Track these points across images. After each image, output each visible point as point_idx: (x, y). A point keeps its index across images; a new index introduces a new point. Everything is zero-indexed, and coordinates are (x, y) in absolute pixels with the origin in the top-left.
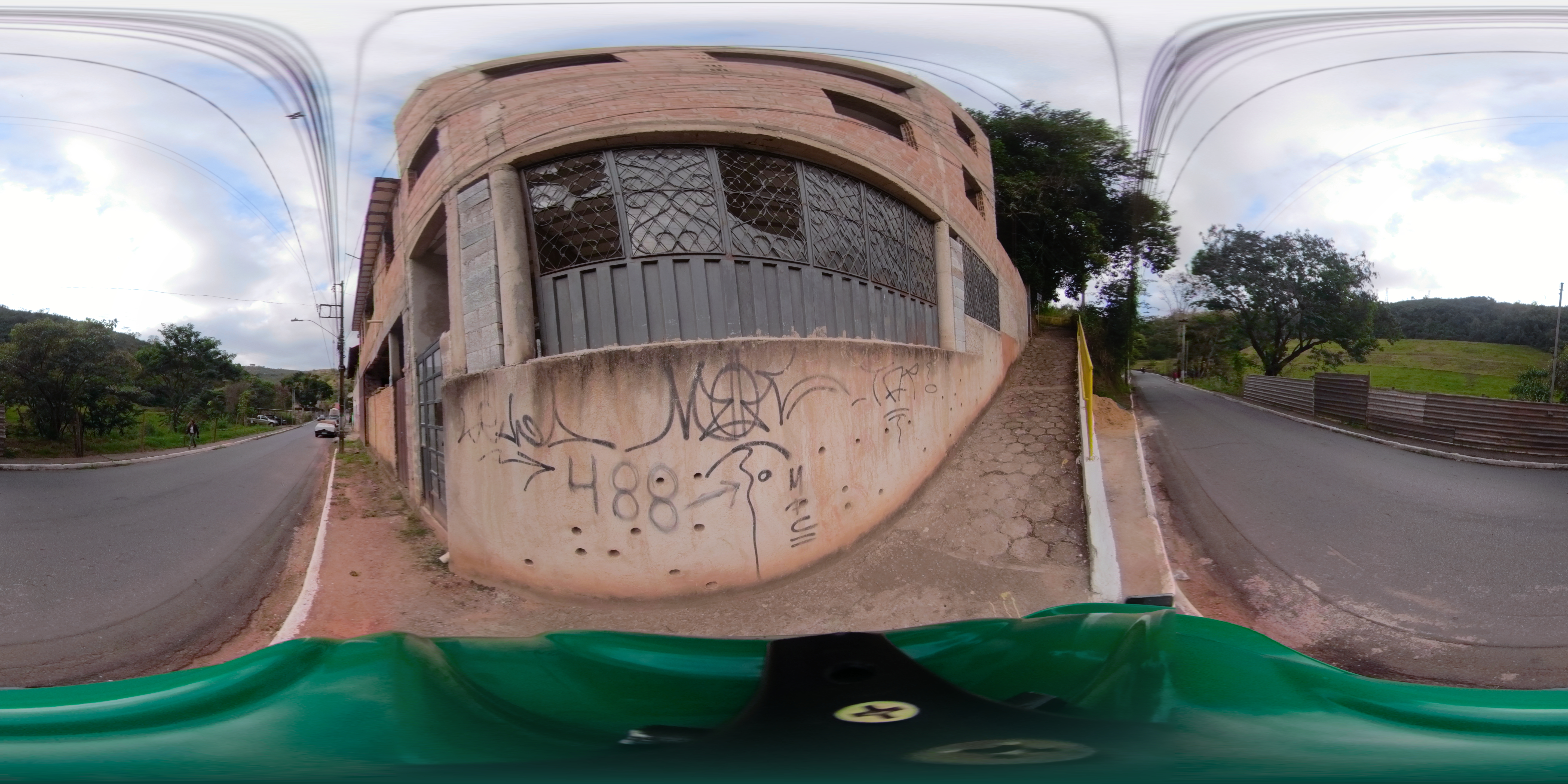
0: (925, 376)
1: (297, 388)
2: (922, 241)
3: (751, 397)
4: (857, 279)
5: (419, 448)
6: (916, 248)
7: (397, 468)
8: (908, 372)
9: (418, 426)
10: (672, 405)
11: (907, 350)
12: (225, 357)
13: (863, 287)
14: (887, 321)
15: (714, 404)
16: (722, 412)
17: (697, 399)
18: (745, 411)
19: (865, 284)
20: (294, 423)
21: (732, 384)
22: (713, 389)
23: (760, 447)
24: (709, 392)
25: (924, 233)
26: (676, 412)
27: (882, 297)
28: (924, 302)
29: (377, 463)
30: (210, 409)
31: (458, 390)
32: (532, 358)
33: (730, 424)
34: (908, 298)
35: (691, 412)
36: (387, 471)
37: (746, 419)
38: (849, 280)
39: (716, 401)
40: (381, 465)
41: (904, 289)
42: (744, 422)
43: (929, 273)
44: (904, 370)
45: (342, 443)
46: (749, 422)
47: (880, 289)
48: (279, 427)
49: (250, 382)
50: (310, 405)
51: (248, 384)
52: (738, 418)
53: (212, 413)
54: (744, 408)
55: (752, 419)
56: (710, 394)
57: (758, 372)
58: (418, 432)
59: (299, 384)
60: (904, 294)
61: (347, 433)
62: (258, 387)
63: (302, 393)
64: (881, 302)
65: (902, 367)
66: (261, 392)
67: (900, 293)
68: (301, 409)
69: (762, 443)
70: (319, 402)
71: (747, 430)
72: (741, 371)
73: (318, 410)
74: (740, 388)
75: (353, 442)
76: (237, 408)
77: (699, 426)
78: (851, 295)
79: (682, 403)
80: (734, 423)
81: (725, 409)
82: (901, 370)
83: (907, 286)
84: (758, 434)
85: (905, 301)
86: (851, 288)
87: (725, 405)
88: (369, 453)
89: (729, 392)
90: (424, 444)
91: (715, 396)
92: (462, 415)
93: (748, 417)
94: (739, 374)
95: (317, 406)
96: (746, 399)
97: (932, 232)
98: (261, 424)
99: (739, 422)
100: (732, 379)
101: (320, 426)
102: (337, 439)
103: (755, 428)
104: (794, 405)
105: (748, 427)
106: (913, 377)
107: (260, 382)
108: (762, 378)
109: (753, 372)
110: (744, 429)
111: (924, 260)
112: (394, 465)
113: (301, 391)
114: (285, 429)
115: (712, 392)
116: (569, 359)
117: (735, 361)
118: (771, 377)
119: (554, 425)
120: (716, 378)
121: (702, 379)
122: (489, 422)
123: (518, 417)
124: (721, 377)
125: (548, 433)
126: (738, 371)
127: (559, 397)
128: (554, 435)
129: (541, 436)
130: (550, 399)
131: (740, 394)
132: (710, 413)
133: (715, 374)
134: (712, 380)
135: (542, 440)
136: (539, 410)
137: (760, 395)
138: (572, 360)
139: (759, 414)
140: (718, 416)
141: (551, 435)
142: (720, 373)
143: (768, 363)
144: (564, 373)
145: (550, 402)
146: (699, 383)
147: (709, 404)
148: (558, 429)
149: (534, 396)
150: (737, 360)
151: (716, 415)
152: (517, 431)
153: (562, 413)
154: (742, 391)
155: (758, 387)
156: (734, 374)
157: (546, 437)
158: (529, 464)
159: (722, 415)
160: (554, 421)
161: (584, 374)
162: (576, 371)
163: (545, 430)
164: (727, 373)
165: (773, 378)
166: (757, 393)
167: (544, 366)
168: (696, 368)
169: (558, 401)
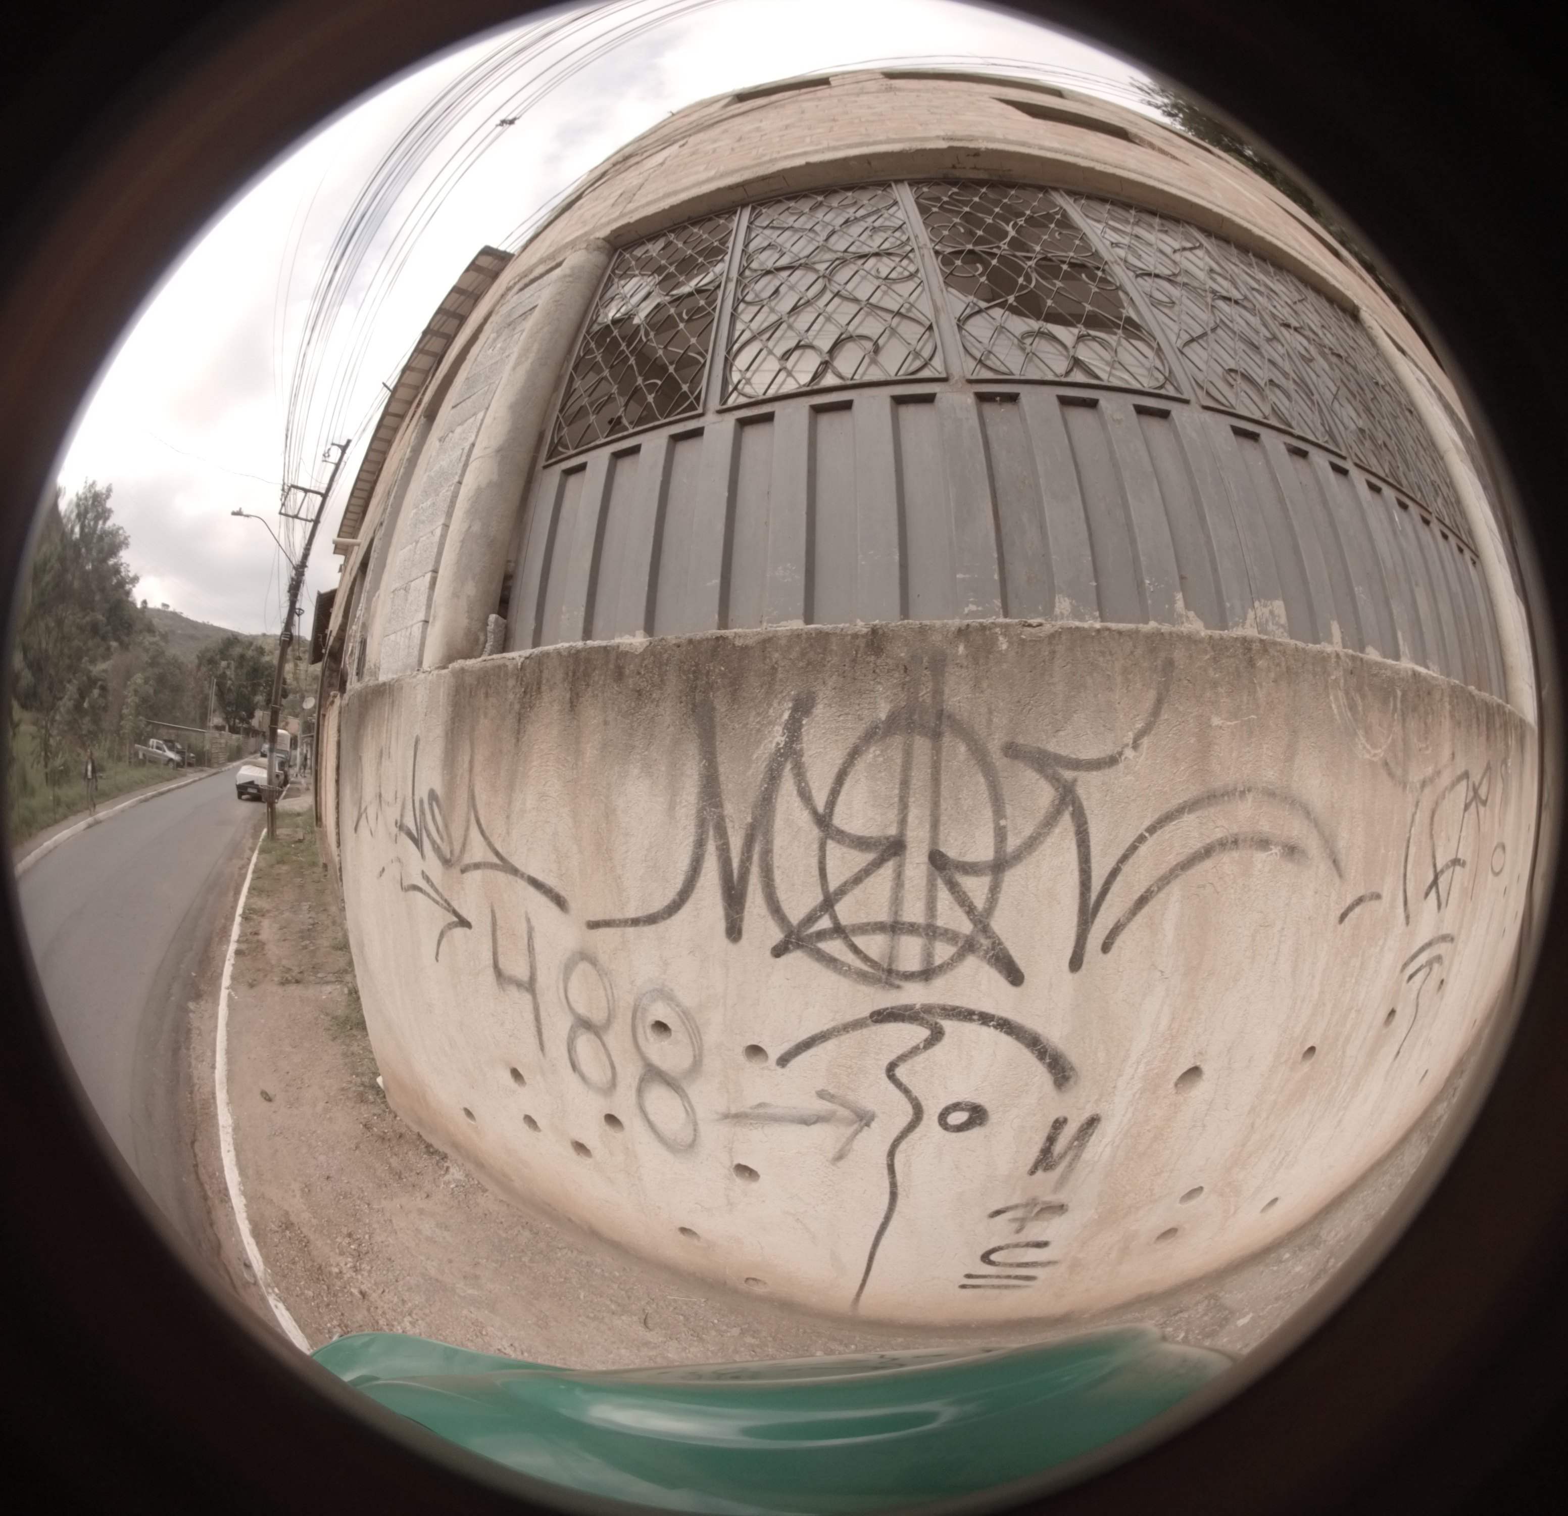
0: (1497, 811)
1: (223, 676)
2: (1376, 363)
3: (973, 843)
4: (1321, 453)
6: (1380, 380)
8: (1475, 793)
10: (702, 824)
11: (1473, 710)
14: (1423, 602)
15: (831, 845)
16: (857, 880)
17: (779, 823)
18: (944, 896)
19: (1345, 472)
20: (209, 764)
21: (905, 784)
22: (835, 793)
23: (972, 1029)
24: (820, 800)
25: (1363, 341)
26: (711, 848)
28: (1461, 545)
29: (325, 867)
32: (466, 657)
33: (879, 927)
34: (1436, 528)
35: (756, 858)
37: (940, 923)
38: (1303, 454)
39: (841, 836)
40: (331, 871)
41: (1419, 496)
42: (931, 932)
43: (1434, 456)
44: (1470, 784)
45: (272, 817)
46: (950, 936)
48: (183, 770)
49: (148, 650)
51: (145, 658)
52: (914, 913)
54: (939, 883)
55: (966, 927)
56: (821, 809)
57: (1012, 751)
59: (228, 667)
60: (1425, 515)
62: (158, 665)
63: (229, 690)
65: (1467, 775)
66: (161, 680)
67: (1417, 510)
68: (224, 728)
69: (985, 1019)
70: (258, 714)
71: (938, 961)
72: (947, 739)
73: (255, 732)
74: (936, 805)
75: (298, 814)
76: (121, 717)
77: (776, 909)
79: (729, 825)
80: (895, 928)
81: (867, 872)
82: (1465, 783)
83: (1420, 488)
84: (976, 984)
85: (1434, 538)
87: (870, 856)
88: (318, 843)
89: (893, 815)
91: (839, 820)
92: (360, 772)
93: (949, 915)
94: (937, 750)
95: (255, 722)
96: (952, 851)
97: (1373, 342)
98: (153, 761)
99: (913, 929)
100: (907, 767)
101: (246, 772)
103: (971, 962)
104: (1142, 901)
105: (943, 952)
106: (1482, 811)
107: (162, 653)
108: (1029, 776)
109: (994, 746)
110: (928, 955)
111: (1408, 415)
114: (191, 775)
115: (831, 803)
116: (505, 666)
117: (929, 701)
118: (1068, 775)
119: (468, 821)
120: (854, 754)
121: (800, 753)
122: (388, 796)
123: (422, 793)
124: (872, 753)
125: (461, 840)
126: (936, 736)
127: (479, 758)
128: (468, 848)
129: (451, 843)
130: (467, 759)
131: (935, 825)
132: (815, 872)
133: (852, 739)
134: (836, 757)
135: (452, 852)
136: (451, 784)
137: (1013, 843)
138: (510, 667)
139: (997, 913)
140: (842, 891)
141: (464, 845)
142: (870, 736)
143: (1059, 717)
144: (493, 700)
145: (466, 765)
146: (789, 766)
147: (815, 846)
148: (475, 833)
149: (446, 748)
150: (937, 693)
151: (833, 885)
152: (421, 826)
153: (482, 797)
154: (944, 818)
155: (1009, 810)
156: (922, 745)
157: (457, 848)
158: (437, 902)
159: (857, 892)
160: (468, 813)
161: (523, 706)
162: (511, 697)
163: (457, 832)
164: (897, 741)
165: (1075, 780)
166: (1001, 835)
167: (469, 680)
168: (786, 716)
169: (478, 767)
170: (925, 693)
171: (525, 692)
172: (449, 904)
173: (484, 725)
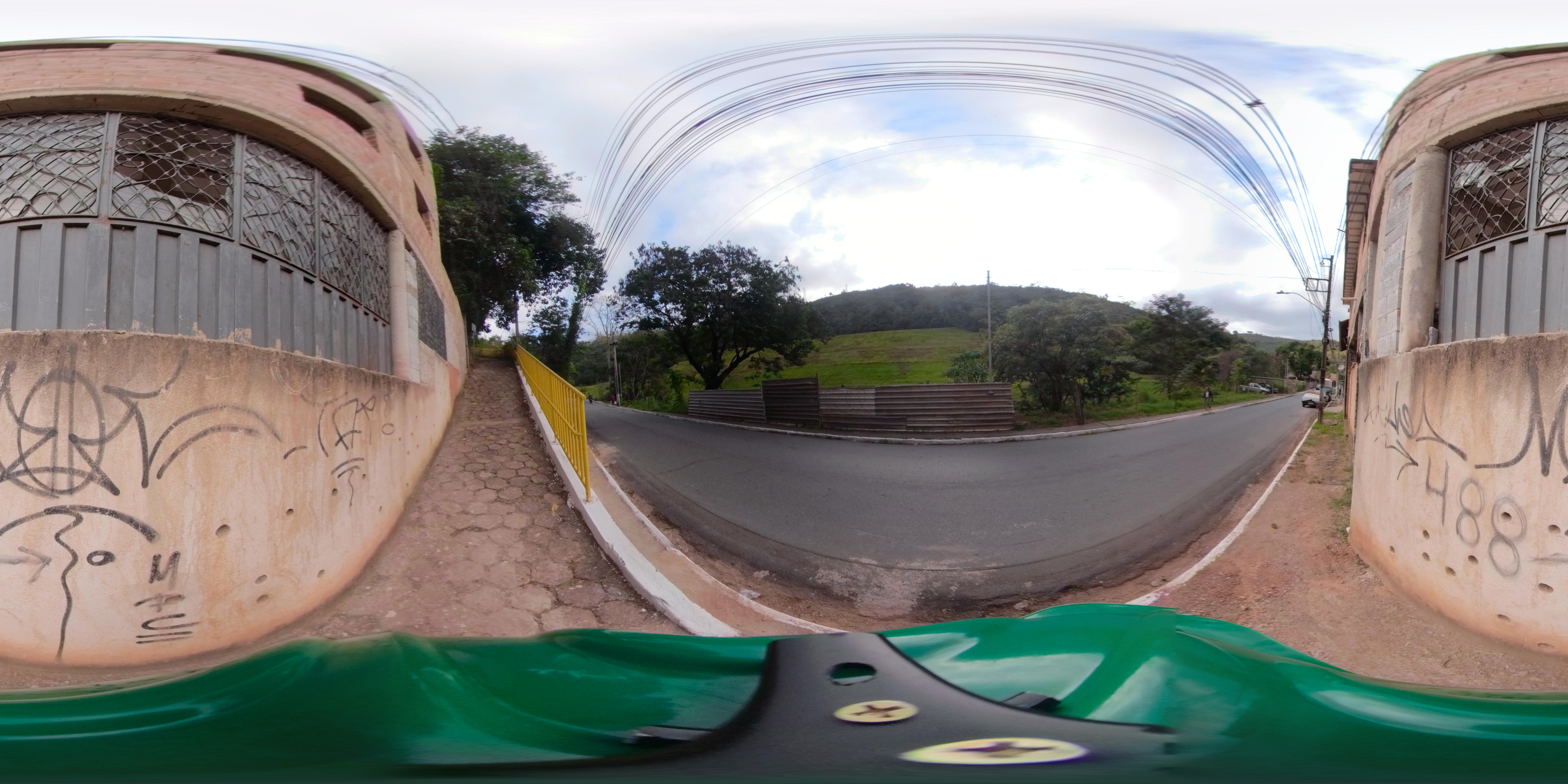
0: (382, 412)
2: (377, 248)
3: (89, 430)
4: (301, 272)
6: (371, 254)
8: (364, 406)
11: (363, 377)
13: (308, 285)
14: (337, 336)
15: (23, 431)
16: (35, 447)
18: (77, 455)
19: (311, 282)
21: (57, 404)
22: (25, 408)
23: (97, 516)
24: (18, 411)
25: (379, 239)
27: (331, 303)
28: (377, 318)
33: (47, 469)
34: (361, 310)
37: (75, 467)
38: (289, 272)
39: (28, 427)
41: (357, 298)
42: (71, 471)
43: (383, 286)
44: (359, 403)
46: (81, 473)
47: (329, 291)
52: (63, 462)
54: (74, 449)
55: (88, 469)
56: (18, 415)
57: (107, 389)
60: (357, 304)
64: (330, 309)
65: (356, 400)
67: (352, 302)
69: (103, 511)
71: (76, 485)
72: (77, 384)
74: (71, 413)
78: (291, 292)
80: (54, 470)
81: (40, 444)
82: (355, 403)
83: (360, 295)
84: (96, 495)
85: (357, 313)
86: (292, 284)
87: (41, 437)
89: (51, 418)
91: (27, 420)
93: (80, 463)
94: (72, 389)
96: (79, 434)
97: (387, 241)
99: (62, 470)
100: (58, 396)
103: (92, 485)
104: (174, 455)
105: (78, 481)
106: (369, 413)
108: (115, 401)
109: (99, 387)
110: (71, 483)
111: (378, 269)
115: (23, 412)
117: (68, 366)
118: (134, 400)
120: (34, 390)
121: (9, 390)
124: (42, 390)
126: (72, 382)
131: (71, 423)
132: (16, 444)
133: (33, 383)
134: (26, 392)
137: (108, 431)
139: (103, 462)
140: (28, 453)
142: (41, 382)
143: (130, 374)
146: (4, 395)
147: (16, 432)
150: (73, 363)
151: (24, 450)
154: (75, 420)
155: (106, 415)
156: (65, 386)
159: (35, 453)
164: (54, 384)
165: (137, 403)
166: (102, 427)
168: (3, 372)
170: (67, 363)
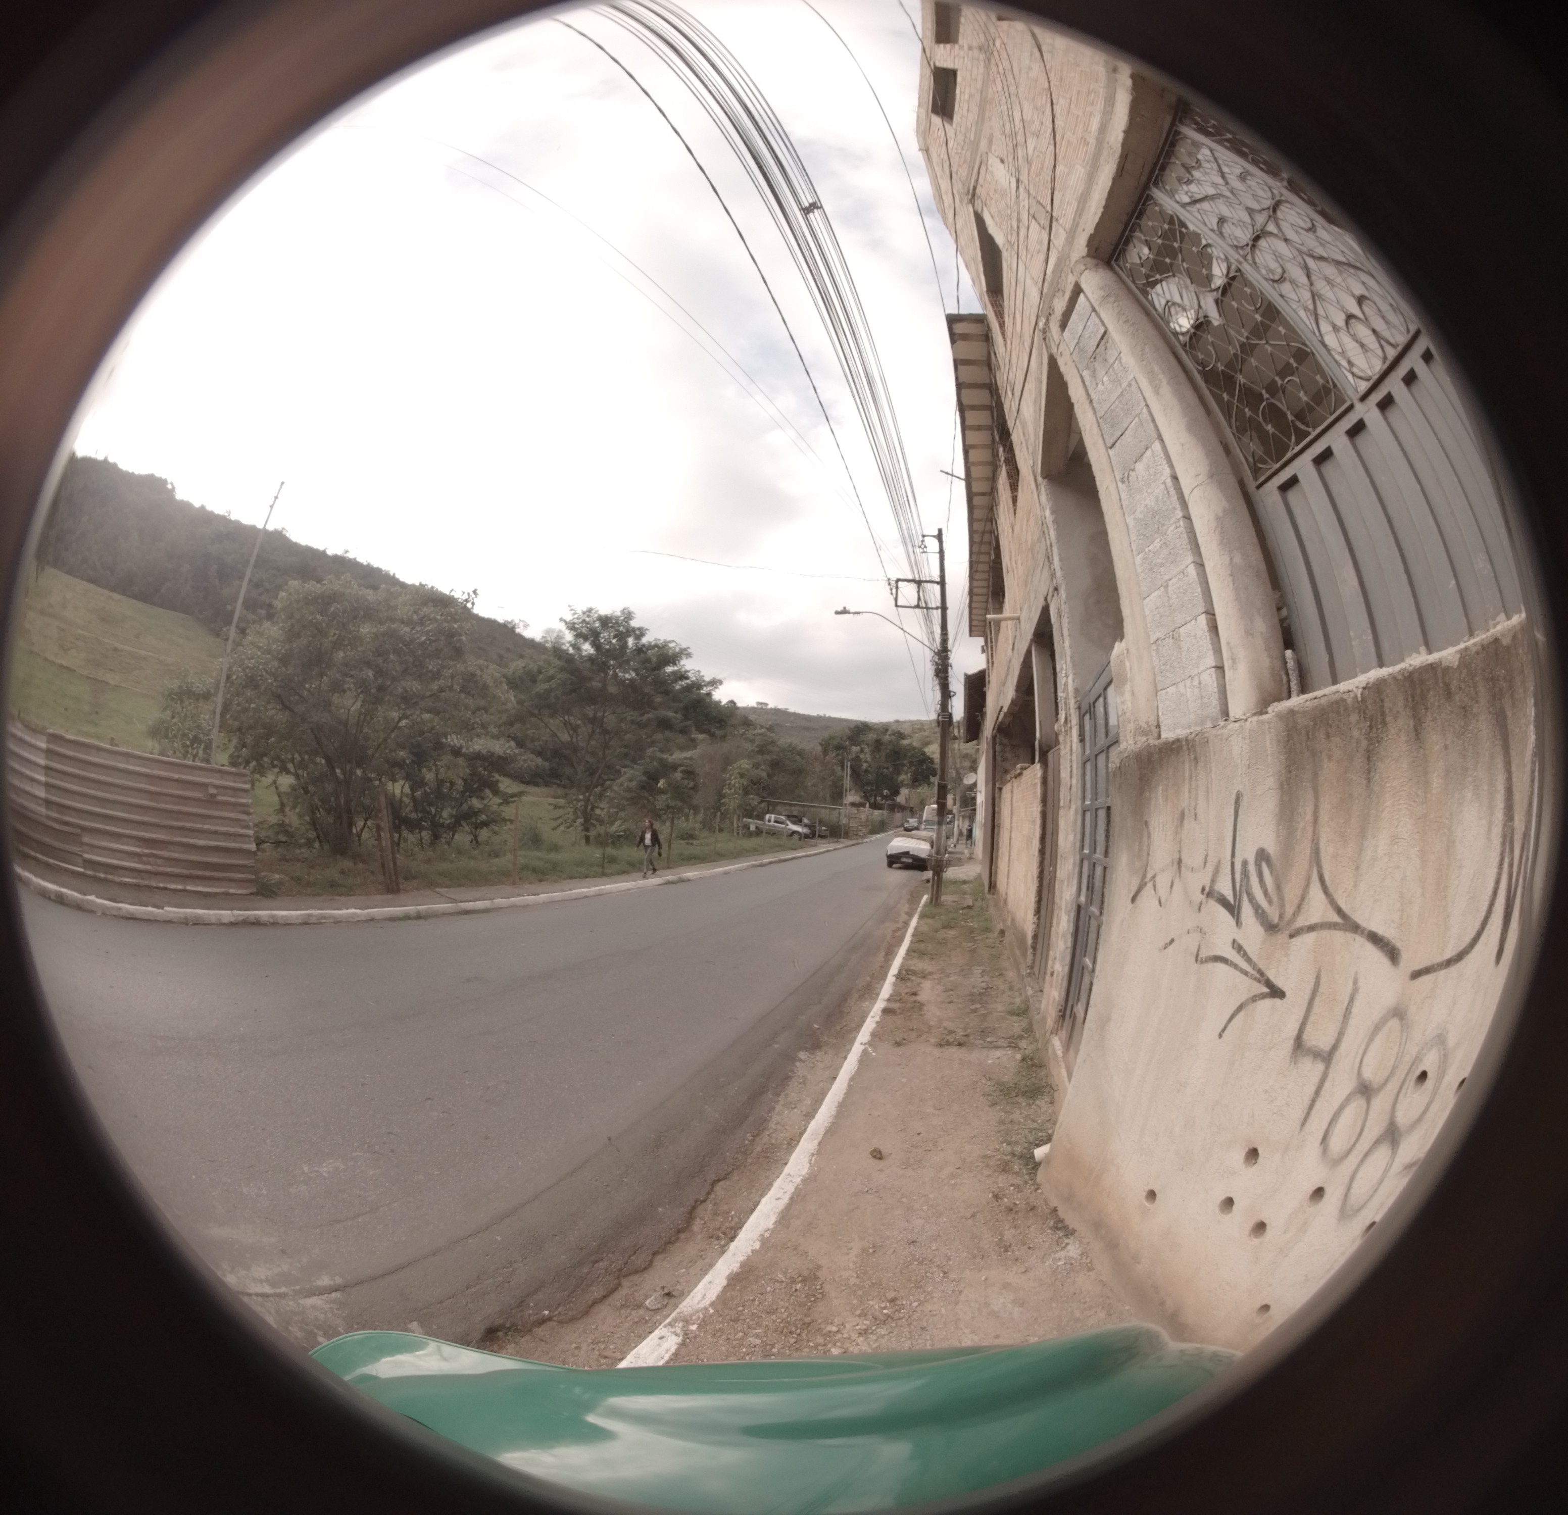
1: (857, 759)
5: (1075, 907)
7: (1034, 948)
9: (1078, 857)
12: (698, 685)
20: (847, 836)
29: (1002, 933)
30: (664, 797)
31: (1142, 778)
32: (1279, 699)
36: (1018, 952)
40: (1009, 937)
45: (938, 884)
48: (813, 841)
49: (752, 741)
50: (885, 797)
51: (749, 747)
53: (668, 807)
58: (1077, 870)
59: (862, 751)
61: (949, 863)
62: (769, 752)
63: (866, 771)
66: (776, 765)
68: (863, 805)
70: (904, 792)
73: (902, 808)
75: (964, 882)
76: (721, 796)
88: (992, 910)
90: (1083, 899)
92: (1145, 838)
95: (900, 799)
98: (772, 833)
101: (900, 844)
102: (929, 874)
107: (773, 743)
112: (1030, 941)
113: (865, 766)
114: (824, 846)
116: (1344, 700)
119: (1308, 880)
122: (1192, 859)
123: (1247, 852)
125: (1296, 902)
127: (1326, 806)
128: (1305, 908)
129: (1282, 906)
130: (1309, 810)
135: (1281, 916)
136: (1288, 842)
138: (1350, 701)
141: (1299, 907)
144: (1336, 740)
145: (1309, 817)
148: (1316, 891)
149: (1281, 800)
152: (1242, 889)
153: (1327, 850)
157: (1289, 910)
158: (1246, 973)
160: (1310, 870)
161: (1370, 741)
162: (1356, 733)
163: (1292, 893)
167: (1302, 721)
169: (1324, 817)
171: (1371, 727)
172: (1262, 973)
173: (1329, 769)
